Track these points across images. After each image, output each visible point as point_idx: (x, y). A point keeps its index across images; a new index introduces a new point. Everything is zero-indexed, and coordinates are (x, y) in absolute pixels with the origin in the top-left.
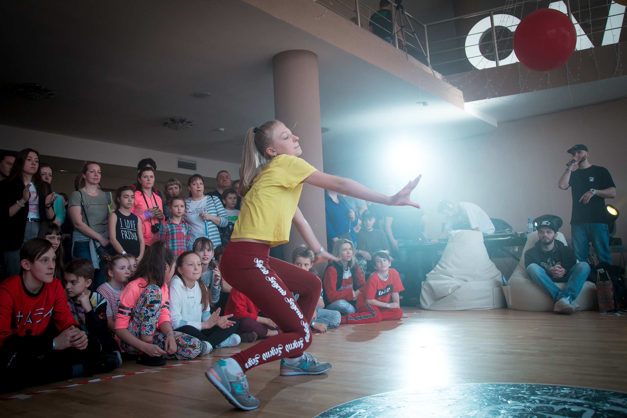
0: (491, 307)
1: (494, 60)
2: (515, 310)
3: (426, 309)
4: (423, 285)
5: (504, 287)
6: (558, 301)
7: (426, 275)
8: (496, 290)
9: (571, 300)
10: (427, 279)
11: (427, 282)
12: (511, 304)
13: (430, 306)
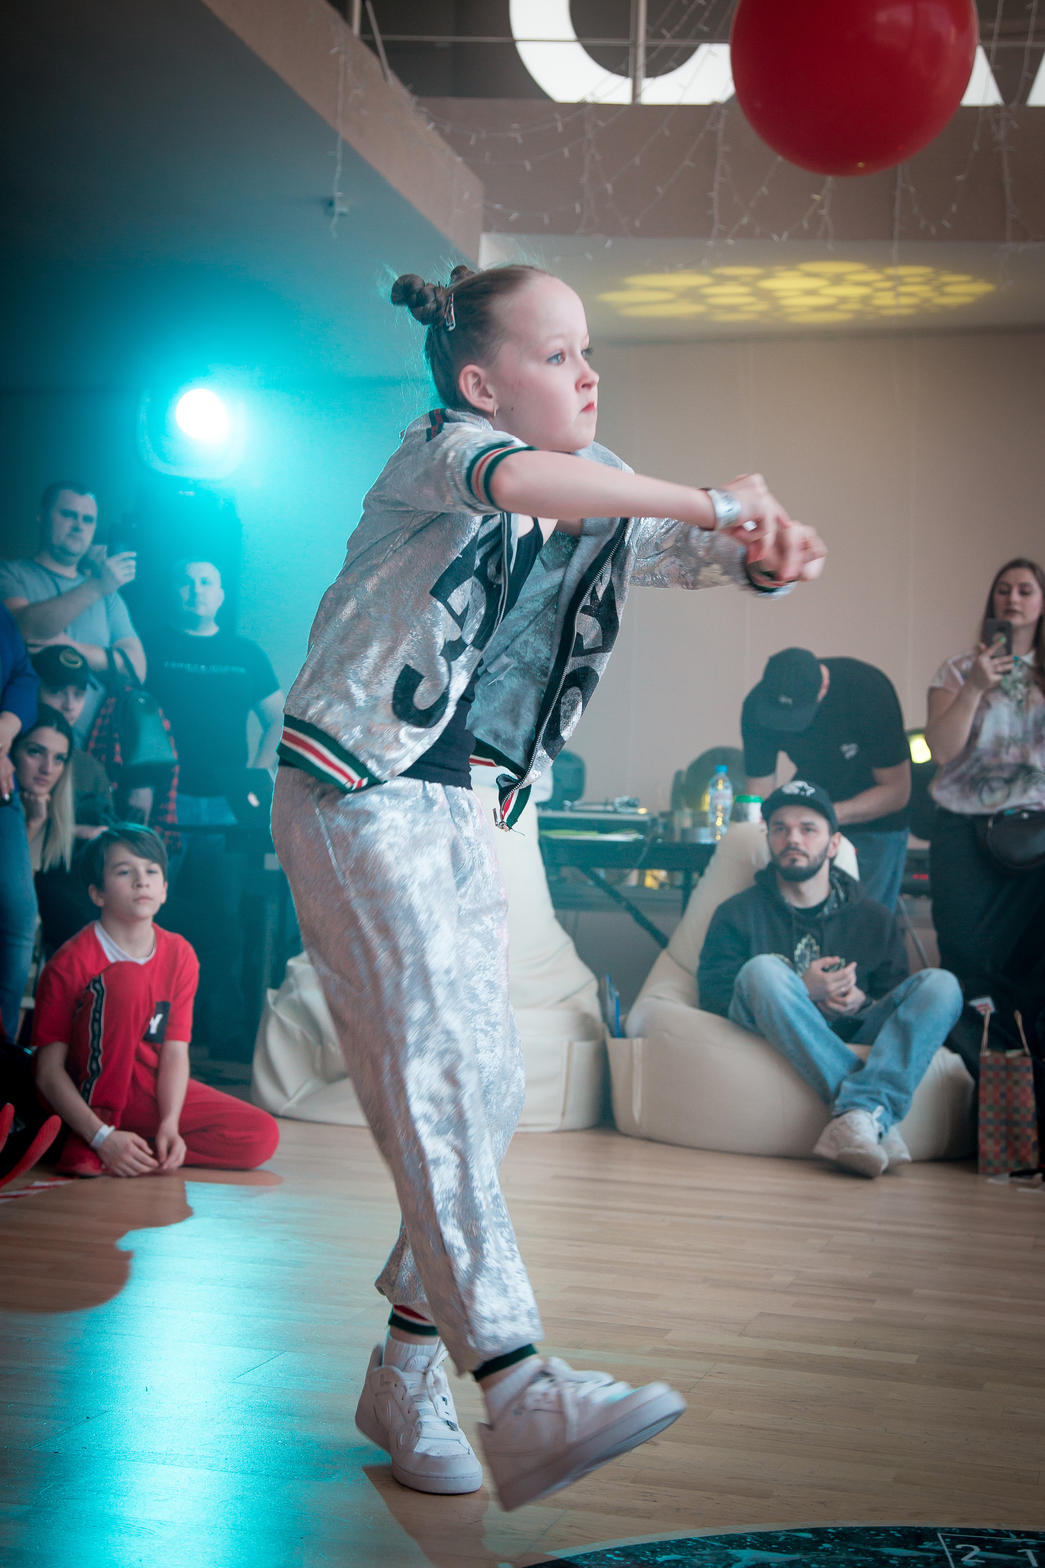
0: (554, 1121)
1: (624, 73)
2: (649, 1139)
3: (281, 1112)
4: (275, 1003)
5: (615, 1045)
6: (838, 1116)
7: (291, 963)
8: (584, 1050)
9: (889, 1117)
10: (291, 980)
11: (294, 995)
12: (636, 1115)
13: (303, 1101)
